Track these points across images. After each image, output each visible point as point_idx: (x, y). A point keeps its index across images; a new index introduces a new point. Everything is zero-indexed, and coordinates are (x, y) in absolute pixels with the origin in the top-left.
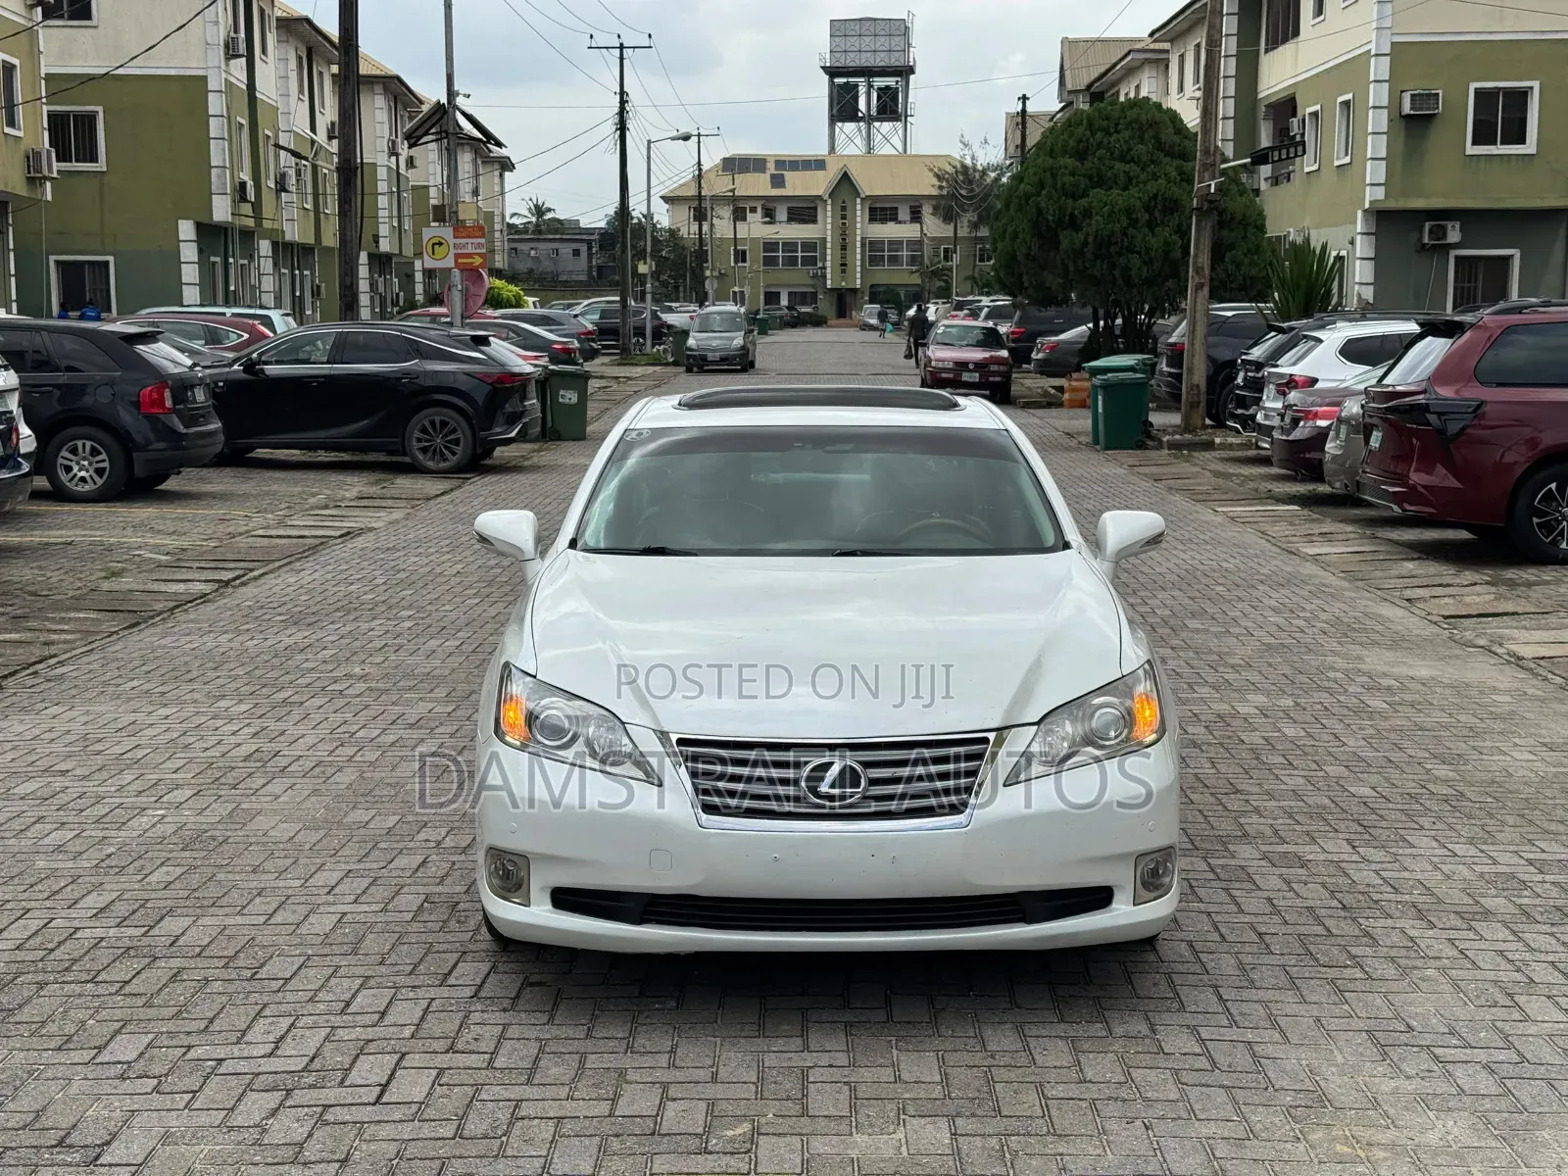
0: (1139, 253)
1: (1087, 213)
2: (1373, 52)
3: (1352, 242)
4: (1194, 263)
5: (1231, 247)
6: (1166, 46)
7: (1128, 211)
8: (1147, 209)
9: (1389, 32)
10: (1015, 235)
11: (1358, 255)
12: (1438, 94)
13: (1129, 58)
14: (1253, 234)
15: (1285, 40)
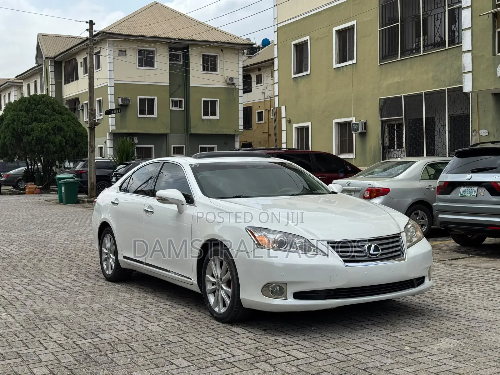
0: (52, 143)
1: (32, 130)
2: (109, 85)
3: (105, 143)
4: (90, 145)
5: (79, 143)
6: (22, 81)
7: (47, 130)
8: (52, 129)
9: (113, 80)
10: (5, 138)
11: (108, 146)
12: (129, 99)
13: (7, 84)
14: (85, 139)
15: (72, 81)
